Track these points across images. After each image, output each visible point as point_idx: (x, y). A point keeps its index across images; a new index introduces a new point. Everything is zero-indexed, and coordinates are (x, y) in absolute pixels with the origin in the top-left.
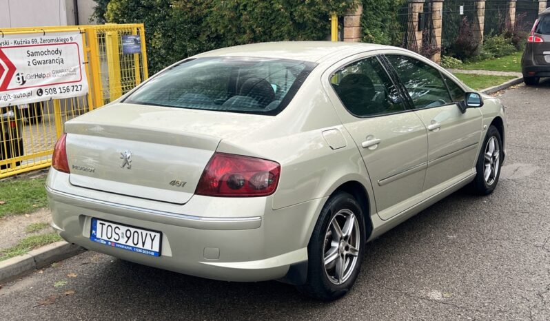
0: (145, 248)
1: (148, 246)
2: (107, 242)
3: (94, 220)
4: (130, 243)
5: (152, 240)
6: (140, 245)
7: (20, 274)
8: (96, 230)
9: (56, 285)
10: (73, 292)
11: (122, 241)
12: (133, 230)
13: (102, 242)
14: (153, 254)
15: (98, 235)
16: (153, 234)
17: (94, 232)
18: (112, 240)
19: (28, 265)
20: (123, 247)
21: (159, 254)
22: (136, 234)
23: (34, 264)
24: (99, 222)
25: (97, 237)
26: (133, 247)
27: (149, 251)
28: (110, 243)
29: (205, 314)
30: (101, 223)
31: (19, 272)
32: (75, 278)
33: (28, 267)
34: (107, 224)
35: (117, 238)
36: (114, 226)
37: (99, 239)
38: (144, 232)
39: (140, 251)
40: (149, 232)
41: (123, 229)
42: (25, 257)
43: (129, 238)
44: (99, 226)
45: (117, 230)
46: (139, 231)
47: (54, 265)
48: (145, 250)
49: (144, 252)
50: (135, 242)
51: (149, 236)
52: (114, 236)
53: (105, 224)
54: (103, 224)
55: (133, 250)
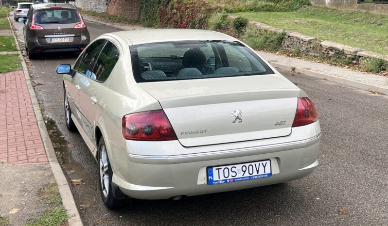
0: (259, 174)
1: (261, 172)
2: (226, 181)
3: (209, 169)
4: (247, 174)
5: (264, 167)
6: (255, 173)
8: (212, 175)
11: (240, 175)
12: (247, 165)
13: (221, 182)
14: (267, 176)
15: (216, 178)
16: (264, 162)
17: (210, 177)
18: (230, 177)
20: (241, 179)
21: (270, 175)
22: (251, 167)
24: (214, 168)
25: (214, 180)
26: (250, 177)
27: (263, 175)
28: (228, 181)
30: (216, 169)
34: (223, 168)
35: (234, 174)
36: (230, 167)
37: (217, 181)
38: (257, 164)
39: (256, 177)
40: (261, 163)
41: (239, 167)
43: (245, 172)
44: (215, 171)
45: (234, 169)
46: (253, 164)
48: (260, 175)
49: (259, 177)
50: (251, 172)
51: (261, 165)
52: (232, 174)
53: (221, 169)
54: (219, 169)
55: (250, 179)
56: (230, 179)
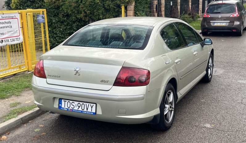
1: (89, 110)
2: (68, 109)
3: (60, 100)
4: (80, 109)
5: (92, 107)
6: (85, 110)
7: (16, 127)
8: (61, 104)
9: (36, 130)
10: (45, 133)
11: (76, 108)
12: (81, 103)
13: (65, 109)
14: (92, 113)
15: (63, 106)
16: (92, 105)
17: (60, 105)
18: (71, 108)
19: (19, 122)
20: (76, 111)
21: (95, 113)
22: (83, 105)
23: (22, 122)
24: (63, 100)
25: (62, 107)
26: (82, 111)
27: (90, 112)
28: (69, 110)
29: (112, 140)
30: (64, 101)
31: (16, 126)
32: (43, 127)
33: (19, 123)
34: (67, 101)
35: (73, 107)
36: (71, 102)
37: (63, 108)
38: (87, 104)
39: (85, 112)
40: (90, 104)
41: (76, 103)
42: (17, 118)
43: (79, 107)
44: (63, 102)
45: (73, 104)
46: (85, 104)
47: (30, 121)
48: (88, 112)
49: (88, 113)
50: (83, 109)
51: (90, 105)
52: (71, 106)
53: (66, 101)
54: (65, 101)
55: (82, 112)
56: (70, 109)
